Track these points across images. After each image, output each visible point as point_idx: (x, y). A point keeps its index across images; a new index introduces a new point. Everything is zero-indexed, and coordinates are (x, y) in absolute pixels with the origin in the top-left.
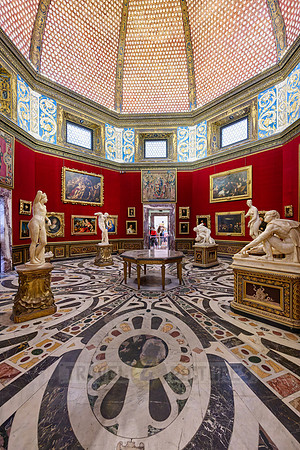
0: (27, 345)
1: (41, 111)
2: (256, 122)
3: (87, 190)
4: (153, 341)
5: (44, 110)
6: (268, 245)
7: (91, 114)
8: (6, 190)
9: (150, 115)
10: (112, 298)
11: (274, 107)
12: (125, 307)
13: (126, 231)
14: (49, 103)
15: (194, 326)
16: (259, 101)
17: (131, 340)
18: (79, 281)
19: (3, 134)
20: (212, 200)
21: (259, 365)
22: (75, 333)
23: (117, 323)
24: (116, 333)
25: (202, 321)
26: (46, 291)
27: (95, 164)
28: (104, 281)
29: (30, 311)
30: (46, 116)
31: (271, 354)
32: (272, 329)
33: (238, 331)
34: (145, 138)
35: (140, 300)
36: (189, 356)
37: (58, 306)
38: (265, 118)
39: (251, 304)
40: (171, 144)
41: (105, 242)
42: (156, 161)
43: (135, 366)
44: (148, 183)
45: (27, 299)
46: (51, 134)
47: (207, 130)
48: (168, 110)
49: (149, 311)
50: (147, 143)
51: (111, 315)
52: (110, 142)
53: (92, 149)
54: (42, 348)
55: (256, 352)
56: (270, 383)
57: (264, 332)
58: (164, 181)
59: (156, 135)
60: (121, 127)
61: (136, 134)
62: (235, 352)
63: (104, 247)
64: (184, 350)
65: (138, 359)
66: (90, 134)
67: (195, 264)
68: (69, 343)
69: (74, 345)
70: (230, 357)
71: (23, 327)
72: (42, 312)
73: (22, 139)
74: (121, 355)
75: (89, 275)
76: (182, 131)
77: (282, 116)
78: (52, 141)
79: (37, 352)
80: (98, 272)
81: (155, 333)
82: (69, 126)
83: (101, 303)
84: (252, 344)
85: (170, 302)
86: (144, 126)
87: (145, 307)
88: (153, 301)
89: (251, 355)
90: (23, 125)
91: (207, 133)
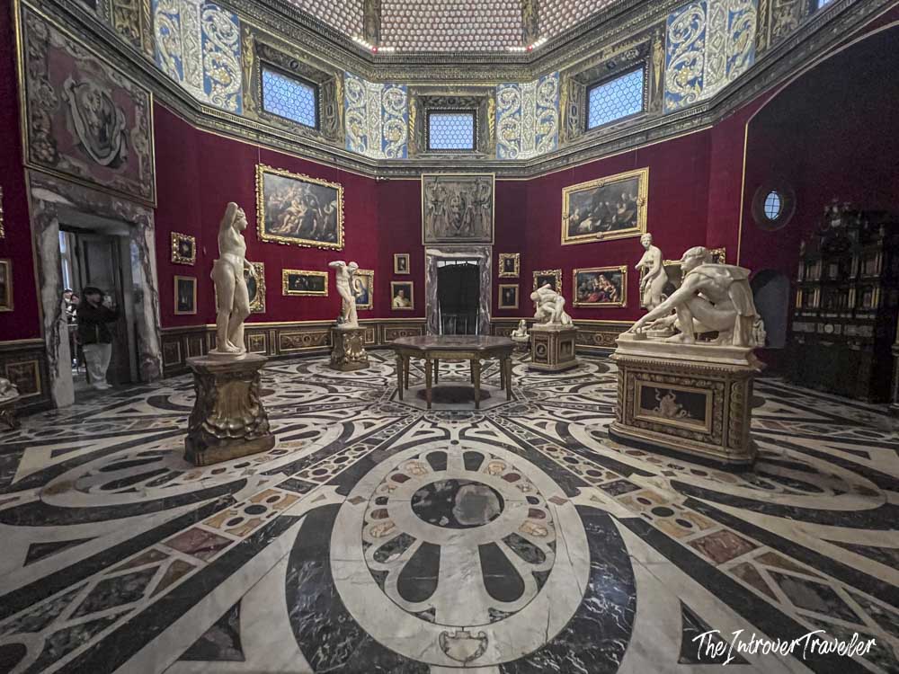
0: (231, 501)
1: (205, 37)
2: (662, 76)
3: (310, 216)
4: (472, 488)
5: (211, 35)
6: (686, 312)
7: (314, 49)
8: (141, 211)
9: (441, 56)
10: (379, 424)
11: (699, 43)
12: (408, 438)
13: (390, 302)
14: (223, 19)
15: (545, 464)
16: (671, 29)
17: (431, 487)
18: (306, 397)
19: (128, 85)
20: (566, 239)
21: (672, 519)
22: (322, 480)
23: (398, 461)
24: (401, 478)
25: (559, 456)
26: (252, 405)
27: (324, 160)
28: (356, 395)
29: (223, 443)
30: (218, 49)
31: (689, 503)
32: (688, 466)
33: (628, 470)
34: (428, 107)
35: (434, 425)
36: (543, 509)
37: (278, 437)
38: (679, 67)
39: (650, 426)
40: (484, 119)
41: (351, 322)
42: (452, 156)
43: (446, 526)
44: (435, 202)
45: (220, 421)
46: (230, 90)
47: (560, 91)
48: (477, 46)
49: (455, 443)
50: (433, 118)
51: (384, 451)
52: (355, 114)
53: (318, 127)
54: (263, 503)
55: (664, 501)
56: (694, 544)
57: (675, 471)
58: (470, 198)
59: (452, 100)
60: (379, 81)
61: (409, 95)
62: (627, 503)
63: (350, 332)
64: (532, 500)
65: (451, 516)
66: (312, 93)
67: (534, 365)
68: (313, 494)
69: (323, 497)
70: (617, 508)
71: (214, 472)
72: (249, 447)
73: (169, 99)
74: (416, 510)
75: (324, 386)
76: (506, 93)
77: (715, 61)
78: (233, 106)
79: (256, 510)
80: (341, 381)
81: (473, 476)
82: (267, 75)
83: (359, 431)
84: (655, 489)
85: (492, 428)
86: (427, 80)
87: (447, 436)
88: (460, 426)
89: (655, 505)
90: (168, 67)
91: (559, 98)
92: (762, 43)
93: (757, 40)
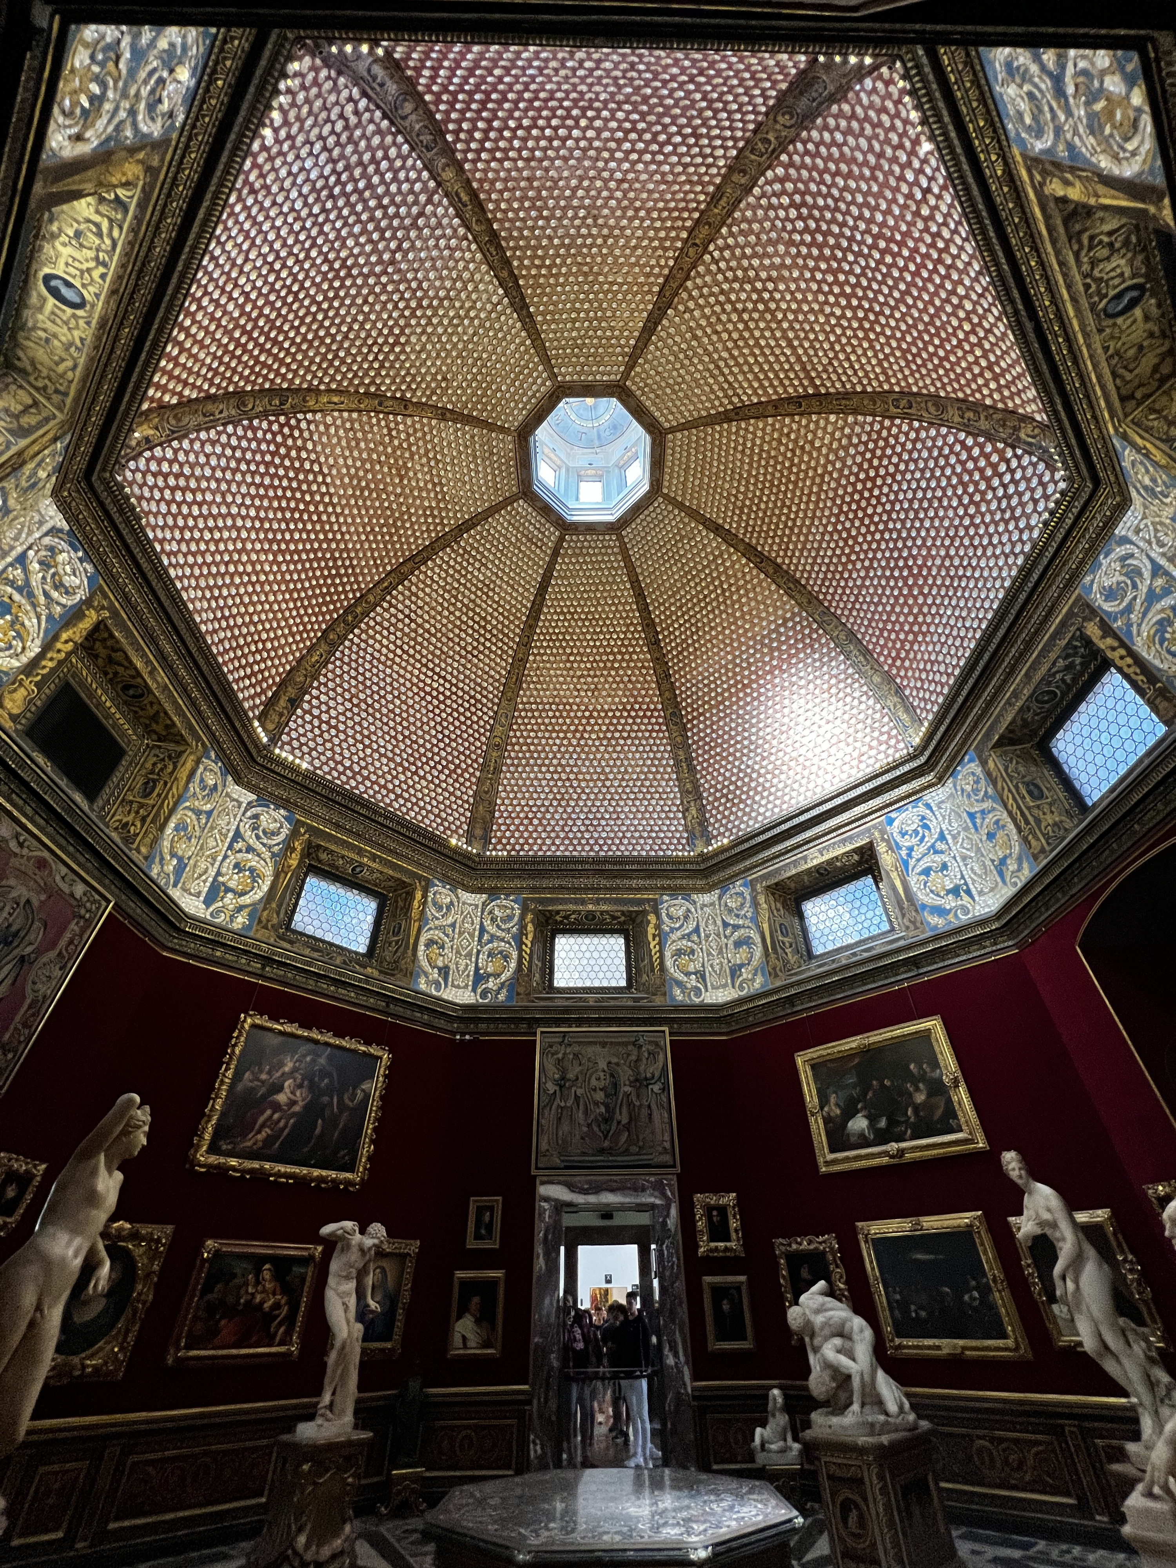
1: (237, 836)
2: (905, 884)
3: (313, 1110)
5: (248, 834)
7: (393, 852)
9: (574, 861)
11: (940, 846)
14: (273, 816)
16: (893, 831)
20: (827, 1159)
27: (367, 1005)
30: (250, 849)
34: (553, 925)
38: (926, 872)
40: (642, 942)
42: (591, 999)
47: (755, 904)
48: (625, 850)
52: (437, 934)
53: (371, 952)
59: (591, 915)
60: (480, 890)
61: (525, 910)
63: (323, 1453)
66: (374, 906)
76: (674, 906)
77: (975, 866)
78: (240, 922)
82: (312, 882)
86: (552, 890)
90: (162, 870)
91: (757, 912)
92: (1034, 843)
93: (1025, 840)
